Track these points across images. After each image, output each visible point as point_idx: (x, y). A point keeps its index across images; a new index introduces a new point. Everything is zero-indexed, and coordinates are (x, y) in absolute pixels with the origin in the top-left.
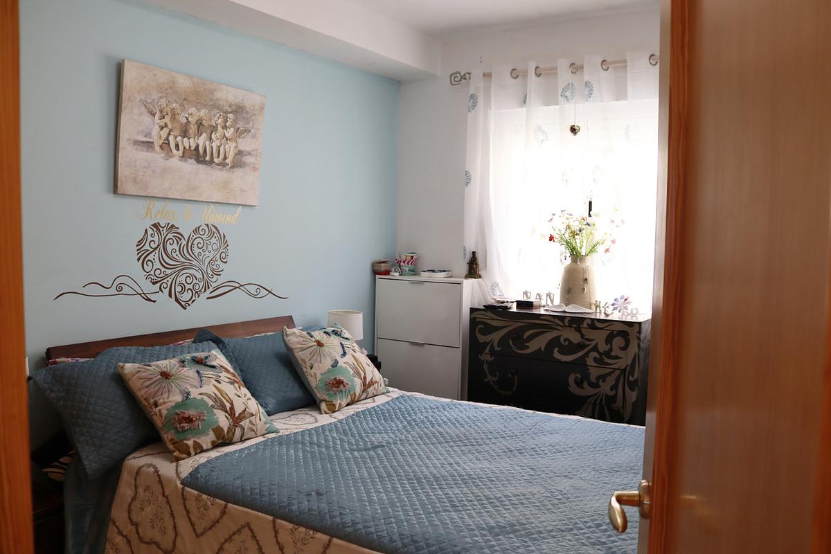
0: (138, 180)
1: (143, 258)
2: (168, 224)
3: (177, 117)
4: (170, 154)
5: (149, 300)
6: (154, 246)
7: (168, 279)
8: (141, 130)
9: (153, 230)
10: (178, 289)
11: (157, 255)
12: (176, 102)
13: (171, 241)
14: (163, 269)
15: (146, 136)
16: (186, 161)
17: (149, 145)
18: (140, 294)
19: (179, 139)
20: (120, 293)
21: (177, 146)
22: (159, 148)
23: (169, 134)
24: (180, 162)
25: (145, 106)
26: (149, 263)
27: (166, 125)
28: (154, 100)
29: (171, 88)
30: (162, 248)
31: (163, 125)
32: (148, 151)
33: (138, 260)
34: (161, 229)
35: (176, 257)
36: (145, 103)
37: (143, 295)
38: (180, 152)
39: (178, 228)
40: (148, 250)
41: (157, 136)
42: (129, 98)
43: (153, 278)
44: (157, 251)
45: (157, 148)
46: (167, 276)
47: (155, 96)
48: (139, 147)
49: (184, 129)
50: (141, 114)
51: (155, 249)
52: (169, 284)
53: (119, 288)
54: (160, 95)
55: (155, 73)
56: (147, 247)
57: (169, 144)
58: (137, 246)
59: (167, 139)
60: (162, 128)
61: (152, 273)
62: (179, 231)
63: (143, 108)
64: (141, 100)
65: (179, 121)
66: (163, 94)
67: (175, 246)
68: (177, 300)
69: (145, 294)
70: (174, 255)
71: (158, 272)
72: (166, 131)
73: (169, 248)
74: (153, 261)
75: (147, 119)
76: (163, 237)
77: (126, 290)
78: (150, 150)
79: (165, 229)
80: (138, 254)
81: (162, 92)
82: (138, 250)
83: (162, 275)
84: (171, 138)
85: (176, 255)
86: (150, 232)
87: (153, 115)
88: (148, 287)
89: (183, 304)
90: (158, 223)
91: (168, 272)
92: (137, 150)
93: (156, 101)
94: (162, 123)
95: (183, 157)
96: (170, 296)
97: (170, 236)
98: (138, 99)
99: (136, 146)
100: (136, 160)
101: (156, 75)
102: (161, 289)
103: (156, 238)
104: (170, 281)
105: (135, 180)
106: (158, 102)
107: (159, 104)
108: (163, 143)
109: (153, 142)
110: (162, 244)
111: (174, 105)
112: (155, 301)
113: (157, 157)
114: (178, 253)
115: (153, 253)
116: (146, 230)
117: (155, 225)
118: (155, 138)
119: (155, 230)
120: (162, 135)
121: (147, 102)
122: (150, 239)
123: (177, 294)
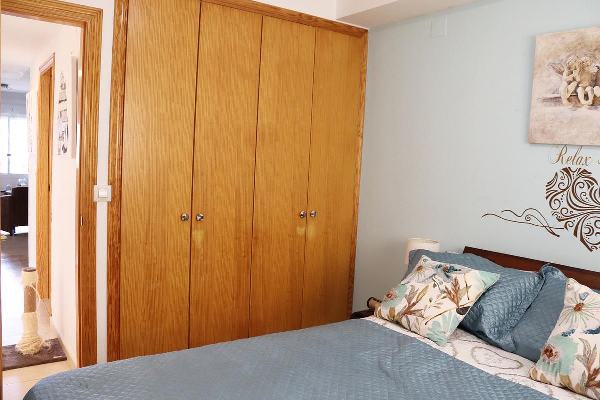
0: (546, 131)
1: (552, 196)
2: (580, 169)
3: (587, 69)
4: (579, 105)
5: (554, 234)
6: (563, 188)
7: (575, 219)
8: (549, 89)
9: (563, 173)
10: (586, 230)
11: (565, 196)
12: (586, 55)
13: (582, 185)
14: (570, 209)
15: (554, 93)
16: (597, 109)
17: (557, 100)
18: (546, 227)
19: (589, 89)
20: (529, 222)
21: (586, 97)
22: (567, 101)
23: (578, 87)
24: (589, 111)
25: (554, 68)
26: (557, 202)
27: (574, 80)
28: (562, 60)
29: (580, 44)
30: (571, 190)
31: (572, 80)
32: (556, 105)
33: (547, 198)
34: (572, 173)
35: (586, 200)
36: (553, 65)
37: (548, 229)
38: (590, 101)
39: (591, 174)
40: (557, 191)
41: (565, 91)
42: (539, 65)
43: (559, 215)
44: (566, 193)
45: (565, 102)
46: (574, 216)
47: (563, 56)
48: (548, 104)
49: (595, 79)
50: (550, 75)
51: (565, 190)
52: (576, 224)
53: (528, 219)
54: (569, 54)
55: (564, 36)
56: (556, 188)
57: (577, 96)
58: (547, 186)
59: (576, 92)
60: (570, 83)
61: (559, 211)
62: (592, 176)
63: (552, 70)
64: (550, 63)
65: (588, 73)
66: (571, 53)
67: (586, 189)
68: (582, 240)
69: (550, 228)
70: (584, 198)
71: (564, 211)
72: (574, 84)
73: (579, 191)
74: (561, 201)
75: (555, 78)
76: (573, 181)
77: (533, 221)
78: (558, 104)
79: (576, 174)
80: (547, 193)
81: (571, 51)
82: (547, 190)
83: (569, 214)
84: (580, 91)
85: (587, 198)
86: (560, 175)
87: (561, 73)
88: (553, 222)
89: (590, 246)
90: (570, 168)
91: (576, 212)
92: (546, 106)
93: (564, 61)
94: (571, 78)
95: (593, 105)
96: (576, 234)
97: (580, 180)
98: (547, 64)
99: (545, 103)
100: (545, 115)
101: (564, 38)
102: (566, 227)
103: (566, 181)
104: (577, 222)
105: (543, 132)
106: (566, 61)
107: (568, 62)
108: (571, 96)
109: (561, 97)
110: (571, 187)
111: (583, 59)
112: (558, 236)
113: (566, 109)
114: (588, 196)
115: (562, 194)
116: (557, 174)
117: (566, 170)
118: (563, 93)
119: (565, 173)
120: (569, 90)
121: (556, 64)
122: (560, 181)
123: (584, 235)
